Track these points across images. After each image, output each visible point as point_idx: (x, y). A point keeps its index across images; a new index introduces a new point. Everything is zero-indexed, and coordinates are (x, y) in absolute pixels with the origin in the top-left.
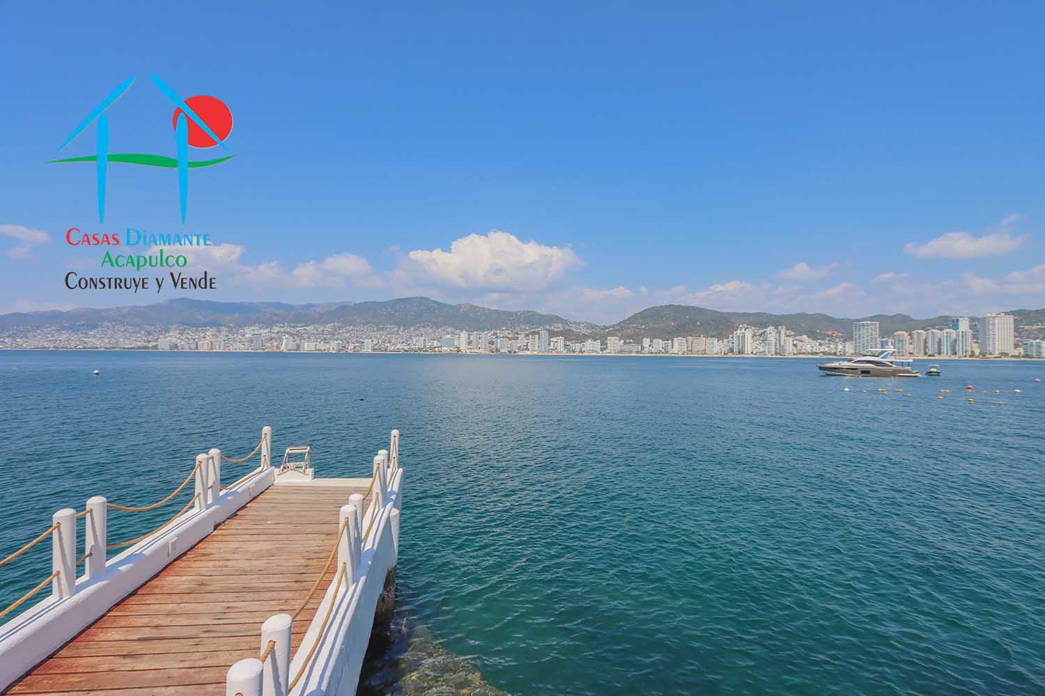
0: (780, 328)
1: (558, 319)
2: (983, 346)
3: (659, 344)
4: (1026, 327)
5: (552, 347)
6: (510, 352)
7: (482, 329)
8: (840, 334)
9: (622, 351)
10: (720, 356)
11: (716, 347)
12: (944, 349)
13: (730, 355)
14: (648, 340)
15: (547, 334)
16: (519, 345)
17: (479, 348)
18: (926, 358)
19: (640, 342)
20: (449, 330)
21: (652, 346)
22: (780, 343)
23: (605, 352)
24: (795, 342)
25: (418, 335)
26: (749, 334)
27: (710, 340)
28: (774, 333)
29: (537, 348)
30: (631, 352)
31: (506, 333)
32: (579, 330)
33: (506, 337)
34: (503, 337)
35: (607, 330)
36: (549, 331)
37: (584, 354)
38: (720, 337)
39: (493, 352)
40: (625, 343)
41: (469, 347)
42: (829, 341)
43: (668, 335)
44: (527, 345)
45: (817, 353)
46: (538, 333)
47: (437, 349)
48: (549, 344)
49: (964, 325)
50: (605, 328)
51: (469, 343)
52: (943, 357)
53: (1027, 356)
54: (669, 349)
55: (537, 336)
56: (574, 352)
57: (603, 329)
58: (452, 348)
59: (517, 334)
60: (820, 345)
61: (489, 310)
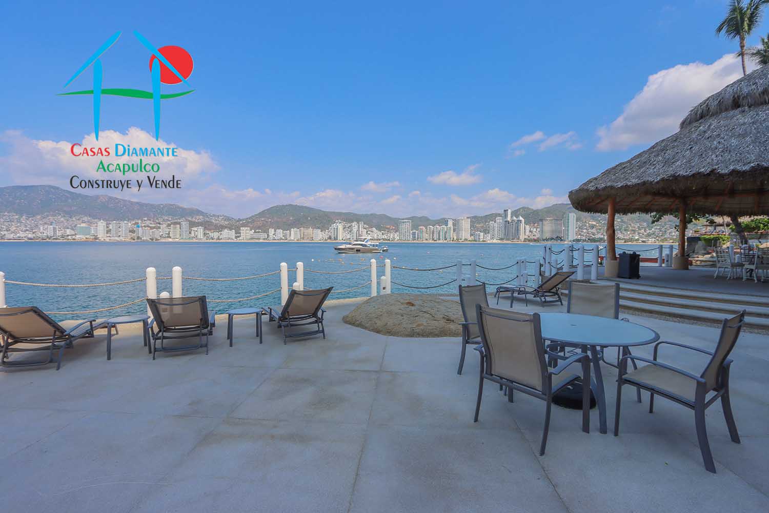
0: (360, 223)
1: (199, 212)
2: (458, 235)
3: (280, 233)
4: (477, 225)
5: (193, 235)
6: (152, 239)
7: (123, 219)
8: (394, 228)
9: (252, 239)
10: (322, 241)
11: (319, 236)
12: (441, 238)
13: (329, 241)
14: (273, 230)
15: (188, 225)
16: (161, 233)
17: (119, 236)
18: (433, 242)
19: (267, 232)
20: (85, 219)
21: (277, 235)
22: (359, 233)
23: (238, 239)
24: (369, 232)
25: (46, 223)
26: (340, 227)
27: (315, 231)
28: (356, 227)
29: (178, 237)
30: (259, 239)
31: (148, 222)
32: (218, 222)
33: (148, 226)
34: (145, 226)
35: (241, 222)
36: (189, 221)
37: (221, 241)
38: (323, 228)
39: (134, 239)
40: (255, 232)
41: (108, 235)
42: (388, 232)
43: (287, 226)
44: (169, 234)
45: (380, 240)
46: (179, 223)
47: (70, 237)
48: (190, 233)
49: (450, 223)
50: (240, 220)
51: (109, 231)
52: (441, 241)
53: (475, 240)
54: (288, 236)
55: (178, 226)
56: (213, 239)
57: (238, 221)
58: (87, 236)
59: (160, 224)
60: (383, 234)
61: (129, 201)
